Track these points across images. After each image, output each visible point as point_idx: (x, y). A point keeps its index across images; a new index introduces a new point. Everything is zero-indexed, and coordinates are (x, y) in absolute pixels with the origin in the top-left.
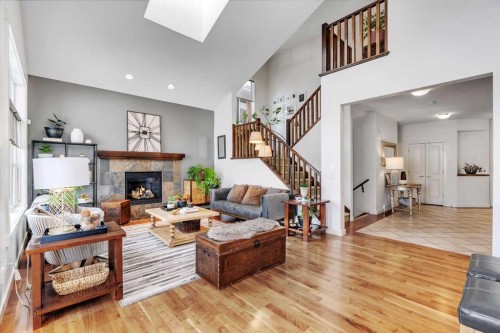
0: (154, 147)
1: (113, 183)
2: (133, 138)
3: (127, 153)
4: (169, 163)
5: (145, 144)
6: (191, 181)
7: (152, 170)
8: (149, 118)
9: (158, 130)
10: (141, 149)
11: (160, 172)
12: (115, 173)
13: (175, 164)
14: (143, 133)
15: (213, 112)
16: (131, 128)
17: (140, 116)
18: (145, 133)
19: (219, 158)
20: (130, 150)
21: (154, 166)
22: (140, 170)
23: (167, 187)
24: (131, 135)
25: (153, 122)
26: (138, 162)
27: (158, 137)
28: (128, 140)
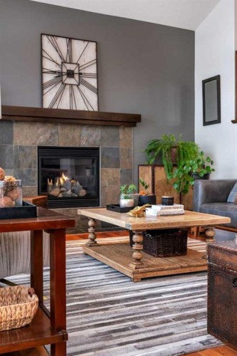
0: (86, 101)
1: (18, 164)
2: (51, 83)
3: (42, 110)
4: (112, 131)
5: (72, 95)
6: (154, 166)
7: (84, 144)
8: (78, 46)
9: (93, 70)
10: (64, 104)
11: (97, 149)
12: (22, 148)
13: (122, 133)
14: (66, 74)
15: (193, 33)
16: (48, 65)
17: (62, 42)
18: (70, 74)
19: (205, 123)
20: (47, 105)
21: (86, 137)
22: (62, 145)
23: (108, 176)
24: (48, 78)
25: (85, 53)
26: (59, 128)
27: (93, 82)
28: (42, 87)
